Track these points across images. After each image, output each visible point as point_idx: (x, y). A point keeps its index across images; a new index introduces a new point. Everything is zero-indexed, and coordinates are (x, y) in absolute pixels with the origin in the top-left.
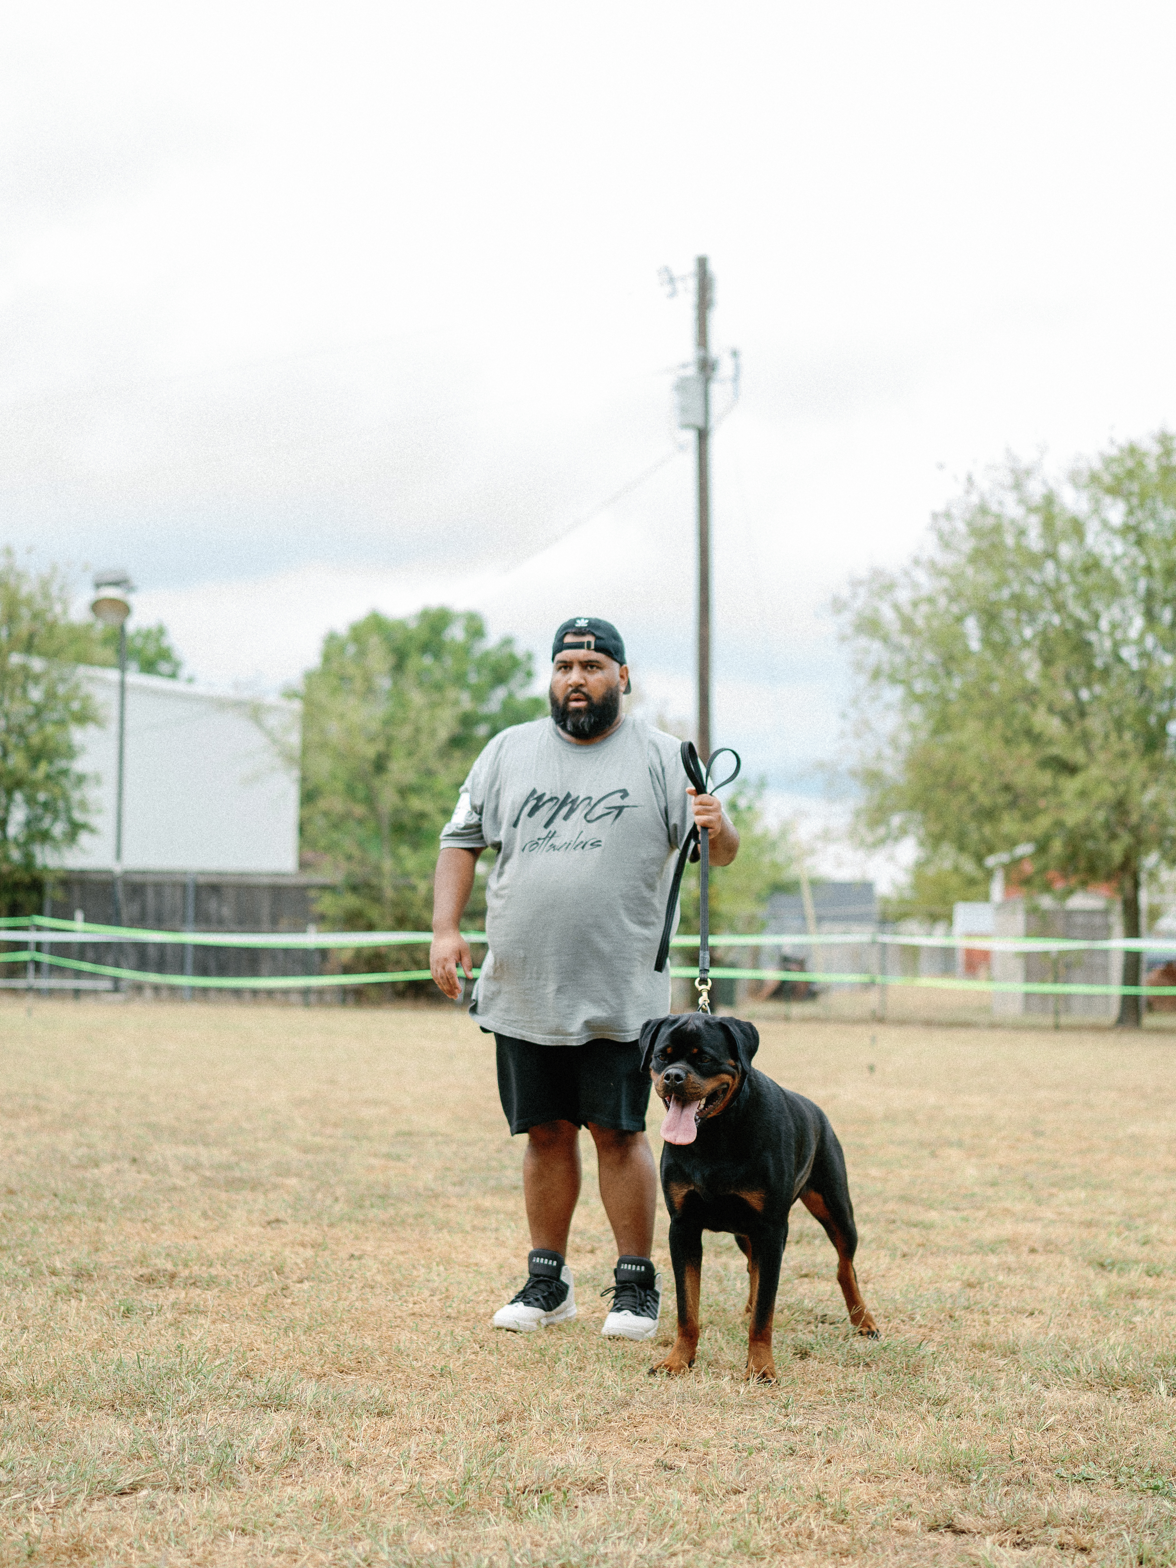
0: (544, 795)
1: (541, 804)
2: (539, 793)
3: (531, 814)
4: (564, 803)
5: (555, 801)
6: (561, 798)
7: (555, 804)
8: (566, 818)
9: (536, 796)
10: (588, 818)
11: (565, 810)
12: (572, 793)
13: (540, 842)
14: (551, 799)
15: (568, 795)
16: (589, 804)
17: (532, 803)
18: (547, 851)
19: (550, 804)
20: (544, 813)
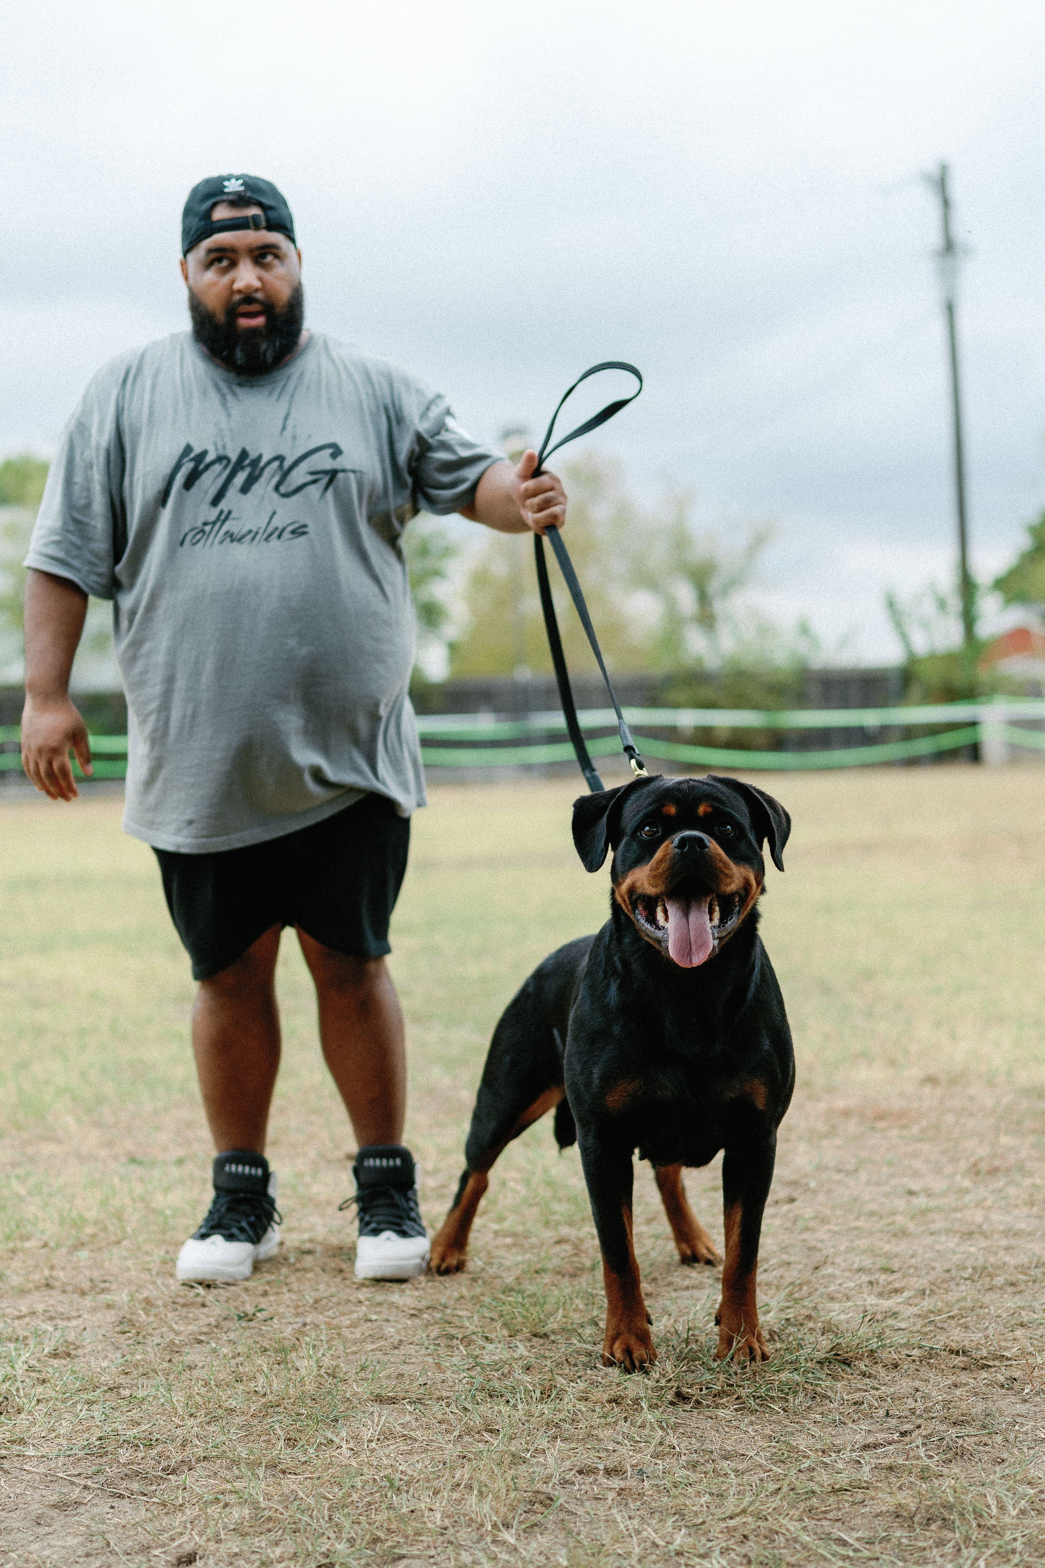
0: (204, 453)
1: (202, 467)
2: (197, 450)
3: (189, 484)
4: (239, 466)
5: (225, 462)
6: (234, 457)
7: (225, 468)
8: (245, 489)
9: (192, 455)
10: (283, 489)
11: (241, 477)
12: (248, 449)
13: (207, 528)
14: (220, 459)
15: (244, 454)
16: (281, 466)
17: (187, 468)
18: (221, 542)
19: (217, 468)
20: (210, 482)
